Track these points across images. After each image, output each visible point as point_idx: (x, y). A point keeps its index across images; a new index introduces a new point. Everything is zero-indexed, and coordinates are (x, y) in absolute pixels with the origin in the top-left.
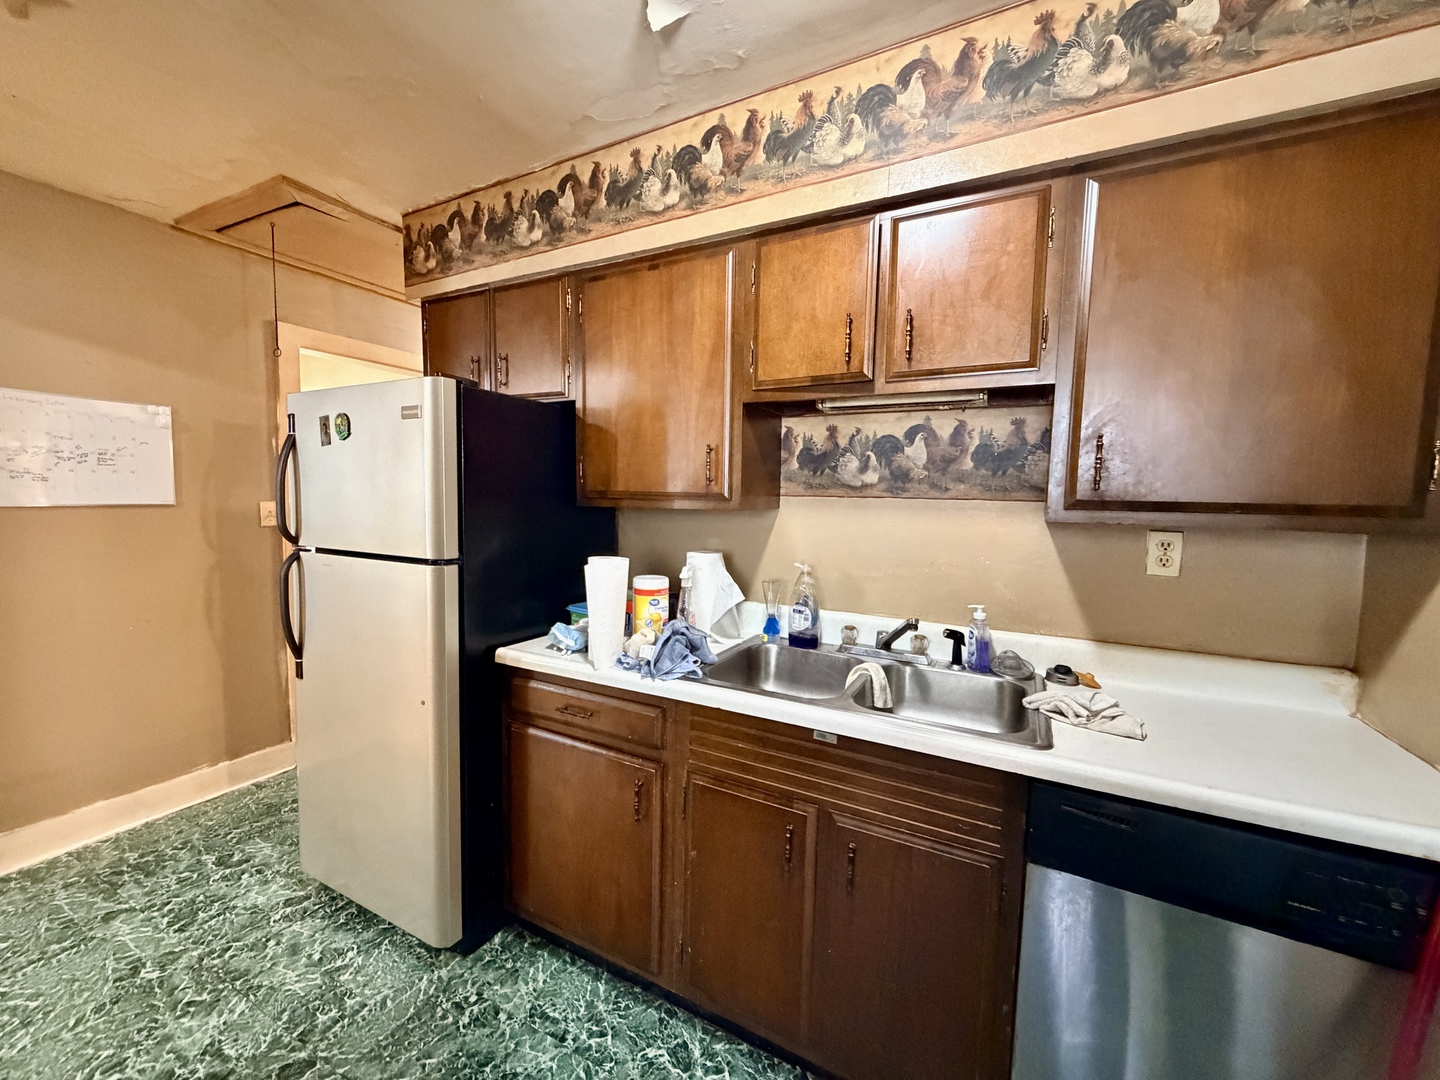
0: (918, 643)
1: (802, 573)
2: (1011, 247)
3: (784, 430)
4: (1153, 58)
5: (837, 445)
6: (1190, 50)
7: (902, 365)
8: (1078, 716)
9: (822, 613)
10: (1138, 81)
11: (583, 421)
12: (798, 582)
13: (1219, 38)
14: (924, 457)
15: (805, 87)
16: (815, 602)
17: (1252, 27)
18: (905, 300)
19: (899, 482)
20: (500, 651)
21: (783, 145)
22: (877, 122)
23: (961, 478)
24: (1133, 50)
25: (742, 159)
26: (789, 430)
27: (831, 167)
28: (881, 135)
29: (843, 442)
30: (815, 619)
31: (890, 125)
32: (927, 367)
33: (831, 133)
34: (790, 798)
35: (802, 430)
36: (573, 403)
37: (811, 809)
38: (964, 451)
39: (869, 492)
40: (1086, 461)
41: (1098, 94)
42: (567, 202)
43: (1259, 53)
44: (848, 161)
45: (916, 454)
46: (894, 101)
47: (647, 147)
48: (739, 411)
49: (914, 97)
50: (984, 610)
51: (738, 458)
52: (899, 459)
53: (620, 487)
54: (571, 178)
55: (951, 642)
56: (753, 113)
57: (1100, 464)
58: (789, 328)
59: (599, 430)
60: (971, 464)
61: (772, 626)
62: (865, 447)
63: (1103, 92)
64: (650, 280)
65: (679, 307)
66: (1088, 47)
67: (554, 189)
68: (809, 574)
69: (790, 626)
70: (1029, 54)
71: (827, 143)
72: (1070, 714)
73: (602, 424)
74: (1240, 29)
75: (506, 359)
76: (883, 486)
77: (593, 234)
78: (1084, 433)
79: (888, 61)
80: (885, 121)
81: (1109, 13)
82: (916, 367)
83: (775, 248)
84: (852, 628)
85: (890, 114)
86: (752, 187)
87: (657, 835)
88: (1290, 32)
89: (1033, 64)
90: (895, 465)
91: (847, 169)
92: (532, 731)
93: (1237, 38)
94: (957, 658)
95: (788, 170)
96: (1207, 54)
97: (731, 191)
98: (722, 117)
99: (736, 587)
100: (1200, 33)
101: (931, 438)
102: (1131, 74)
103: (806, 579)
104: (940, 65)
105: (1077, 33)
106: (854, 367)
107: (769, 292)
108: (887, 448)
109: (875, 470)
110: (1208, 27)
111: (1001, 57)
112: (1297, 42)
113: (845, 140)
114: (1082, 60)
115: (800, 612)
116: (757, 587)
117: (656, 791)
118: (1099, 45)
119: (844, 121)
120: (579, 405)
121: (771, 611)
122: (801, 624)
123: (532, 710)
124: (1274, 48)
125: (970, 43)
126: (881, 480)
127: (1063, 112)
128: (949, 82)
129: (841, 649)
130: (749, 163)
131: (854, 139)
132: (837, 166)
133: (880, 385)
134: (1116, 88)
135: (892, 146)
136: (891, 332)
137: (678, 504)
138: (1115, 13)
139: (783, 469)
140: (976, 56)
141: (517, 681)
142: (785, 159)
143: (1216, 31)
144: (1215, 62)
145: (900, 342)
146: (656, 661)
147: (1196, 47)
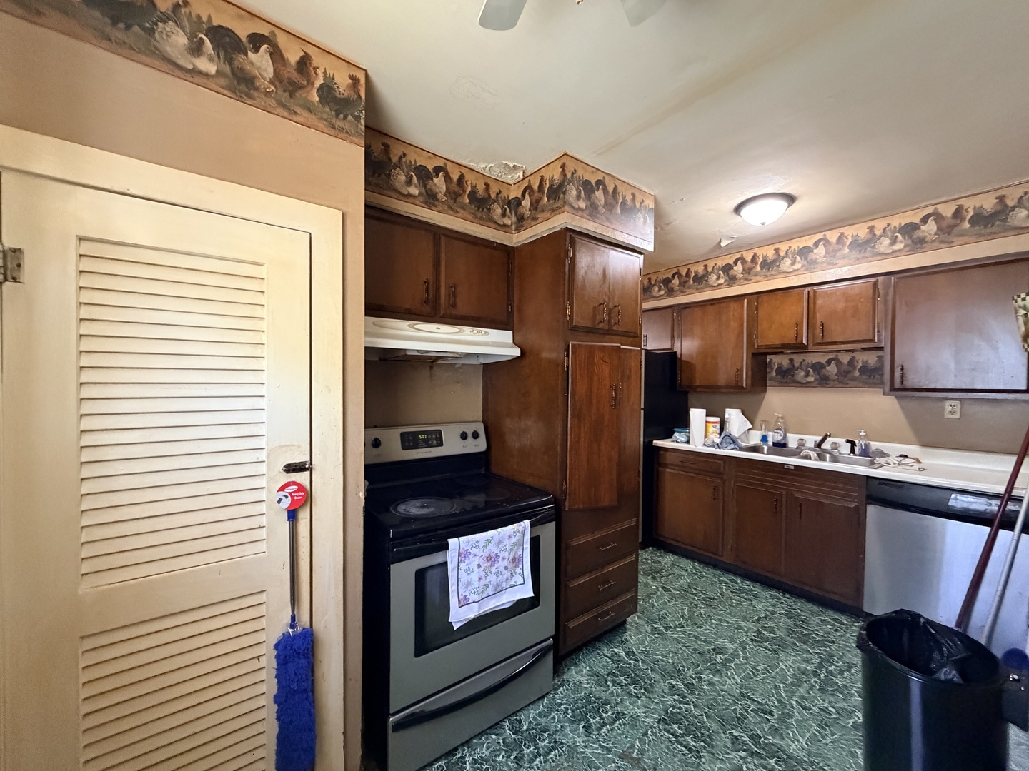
0: (834, 446)
1: (779, 418)
2: (862, 300)
3: (768, 360)
4: (913, 242)
5: (794, 366)
6: (927, 240)
7: (819, 340)
8: (894, 464)
9: (788, 435)
10: (907, 249)
11: (680, 359)
12: (777, 421)
13: (937, 236)
14: (836, 370)
15: (777, 246)
16: (785, 429)
17: (949, 233)
18: (819, 318)
19: (824, 381)
20: (654, 442)
21: (767, 265)
22: (806, 259)
23: (854, 379)
24: (905, 239)
25: (751, 269)
26: (771, 360)
27: (788, 273)
28: (808, 262)
29: (797, 365)
30: (785, 437)
31: (811, 260)
32: (830, 341)
33: (788, 262)
34: (775, 488)
35: (777, 360)
36: (676, 352)
37: (784, 492)
38: (855, 368)
39: (809, 385)
40: (897, 374)
41: (892, 252)
42: (676, 281)
43: (952, 242)
44: (794, 271)
45: (832, 369)
46: (812, 251)
47: (711, 264)
48: (751, 355)
49: (821, 250)
50: (864, 432)
51: (750, 373)
52: (824, 372)
53: (698, 384)
54: (678, 273)
55: (850, 445)
56: (755, 254)
57: (903, 375)
58: (771, 326)
59: (687, 362)
60: (858, 374)
61: (764, 439)
62: (808, 367)
63: (895, 252)
64: (710, 309)
65: (724, 318)
66: (888, 237)
67: (670, 277)
68: (782, 418)
69: (773, 439)
70: (865, 239)
71: (786, 264)
72: (892, 463)
73: (689, 360)
74: (944, 234)
75: (646, 336)
76: (817, 382)
77: (687, 293)
78: (896, 364)
79: (810, 238)
80: (809, 258)
81: (895, 227)
82: (825, 341)
83: (765, 297)
84: (802, 440)
85: (811, 256)
86: (754, 279)
87: (721, 505)
88: (963, 235)
89: (867, 242)
90: (822, 374)
91: (794, 273)
92: (668, 470)
93: (943, 237)
94: (853, 451)
95: (769, 273)
96: (933, 241)
97: (746, 280)
98: (742, 255)
99: (748, 422)
100: (929, 234)
101: (839, 363)
102: (905, 246)
103: (780, 420)
104: (830, 240)
105: (883, 232)
106: (799, 341)
107: (762, 313)
108: (818, 367)
109: (812, 376)
110: (933, 233)
111: (854, 239)
112: (965, 239)
113: (793, 264)
114: (887, 241)
115: (778, 433)
116: (757, 422)
117: (721, 488)
118: (892, 236)
119: (793, 257)
120: (678, 353)
121: (764, 434)
122: (778, 438)
123: (667, 462)
124: (958, 240)
125: (842, 234)
126: (815, 380)
127: (879, 258)
128: (834, 247)
129: (797, 448)
130: (754, 270)
131: (797, 264)
132: (790, 272)
133: (811, 348)
134: (899, 250)
135: (812, 266)
136: (814, 328)
137: (723, 390)
138: (897, 226)
139: (768, 376)
140: (845, 238)
141: (661, 452)
142: (769, 269)
143: (936, 234)
144: (937, 244)
145: (818, 332)
146: (721, 444)
147: (929, 238)
